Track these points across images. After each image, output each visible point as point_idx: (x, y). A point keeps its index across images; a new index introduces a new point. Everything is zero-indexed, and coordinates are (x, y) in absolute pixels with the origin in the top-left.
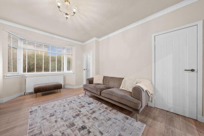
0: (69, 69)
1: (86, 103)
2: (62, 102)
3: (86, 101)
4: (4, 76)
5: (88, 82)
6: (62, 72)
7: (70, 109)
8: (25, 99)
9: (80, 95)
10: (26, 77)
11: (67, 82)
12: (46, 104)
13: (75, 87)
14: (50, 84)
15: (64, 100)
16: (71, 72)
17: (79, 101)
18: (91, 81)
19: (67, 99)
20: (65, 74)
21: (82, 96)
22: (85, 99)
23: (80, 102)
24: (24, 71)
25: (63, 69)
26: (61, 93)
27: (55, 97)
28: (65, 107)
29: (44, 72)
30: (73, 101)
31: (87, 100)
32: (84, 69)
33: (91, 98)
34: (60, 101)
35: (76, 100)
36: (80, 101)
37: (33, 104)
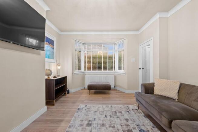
0: (120, 68)
1: (136, 127)
2: (105, 109)
3: (137, 122)
4: (73, 73)
5: (144, 90)
6: (113, 71)
7: (110, 126)
8: (83, 93)
9: (131, 107)
10: (86, 74)
11: (118, 83)
12: (92, 105)
13: (127, 92)
14: (100, 83)
15: (110, 106)
16: (122, 71)
17: (126, 116)
18: (149, 89)
19: (112, 105)
20: (116, 73)
21: (133, 109)
22: (135, 117)
23: (127, 120)
24: (85, 70)
25: (114, 68)
26: (110, 95)
27: (103, 98)
28: (105, 118)
29: (98, 70)
30: (118, 114)
31: (139, 121)
32: (140, 69)
33: (147, 119)
34: (104, 106)
35: (123, 112)
36: (127, 118)
37: (85, 100)
